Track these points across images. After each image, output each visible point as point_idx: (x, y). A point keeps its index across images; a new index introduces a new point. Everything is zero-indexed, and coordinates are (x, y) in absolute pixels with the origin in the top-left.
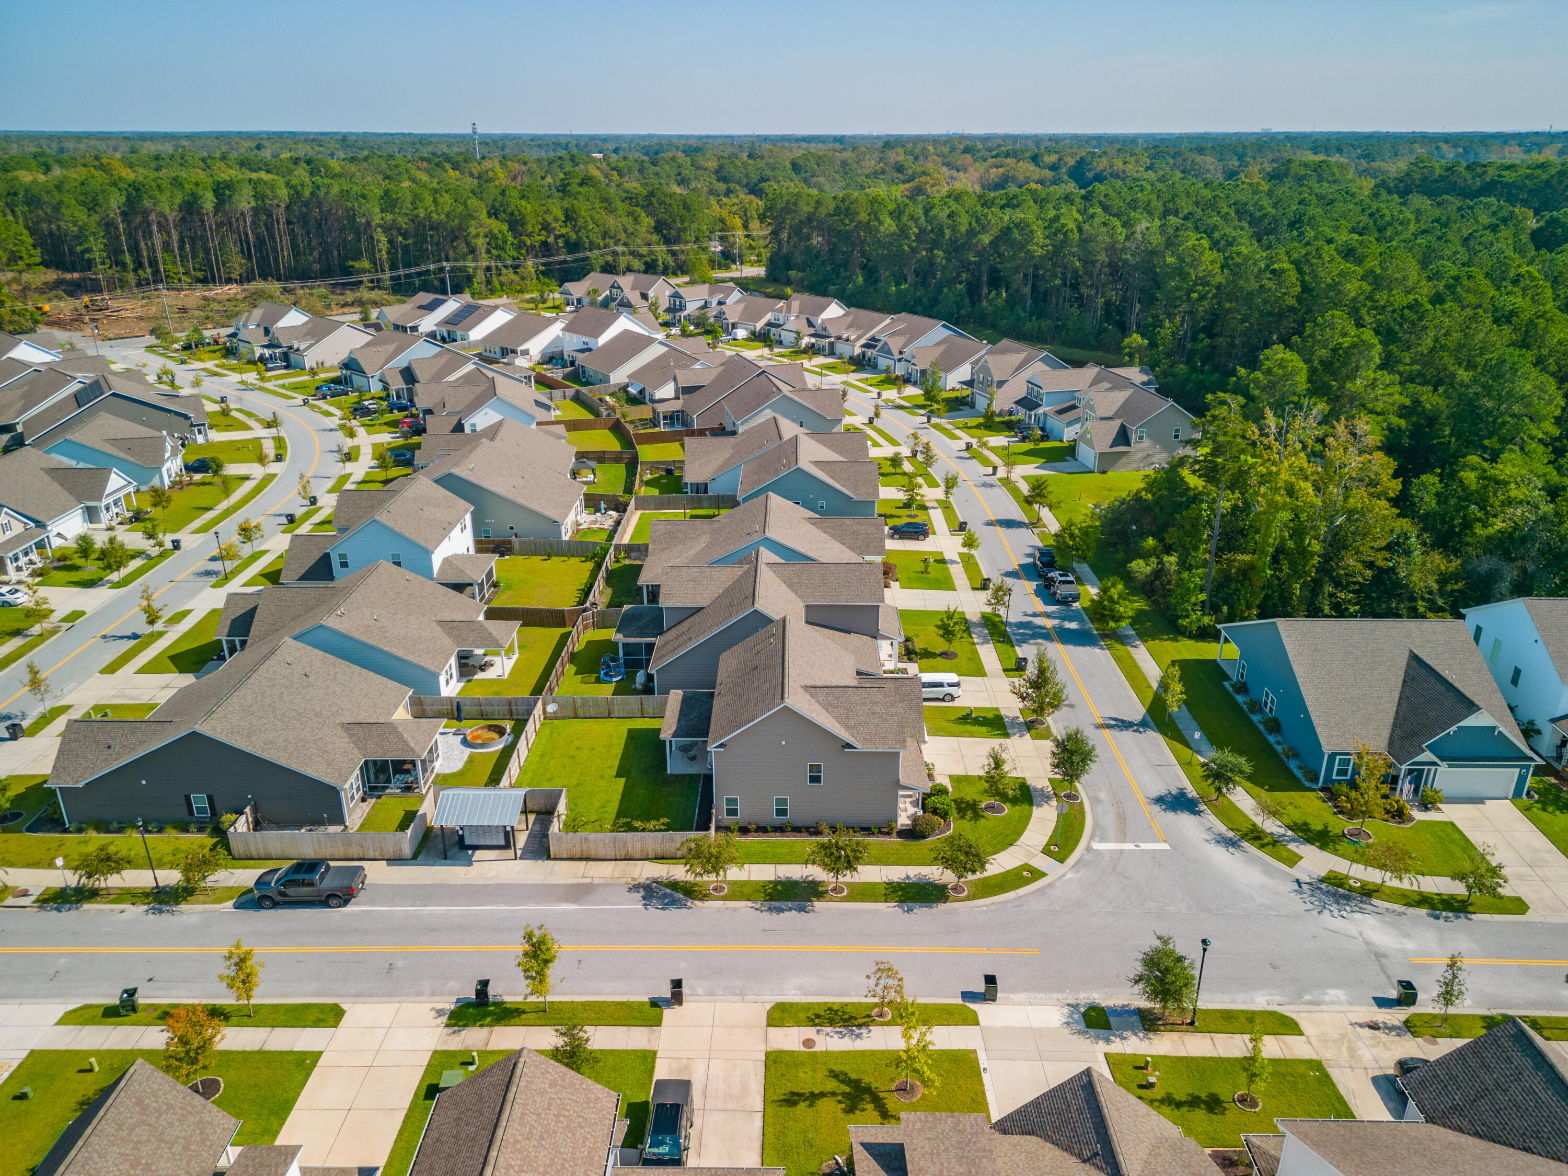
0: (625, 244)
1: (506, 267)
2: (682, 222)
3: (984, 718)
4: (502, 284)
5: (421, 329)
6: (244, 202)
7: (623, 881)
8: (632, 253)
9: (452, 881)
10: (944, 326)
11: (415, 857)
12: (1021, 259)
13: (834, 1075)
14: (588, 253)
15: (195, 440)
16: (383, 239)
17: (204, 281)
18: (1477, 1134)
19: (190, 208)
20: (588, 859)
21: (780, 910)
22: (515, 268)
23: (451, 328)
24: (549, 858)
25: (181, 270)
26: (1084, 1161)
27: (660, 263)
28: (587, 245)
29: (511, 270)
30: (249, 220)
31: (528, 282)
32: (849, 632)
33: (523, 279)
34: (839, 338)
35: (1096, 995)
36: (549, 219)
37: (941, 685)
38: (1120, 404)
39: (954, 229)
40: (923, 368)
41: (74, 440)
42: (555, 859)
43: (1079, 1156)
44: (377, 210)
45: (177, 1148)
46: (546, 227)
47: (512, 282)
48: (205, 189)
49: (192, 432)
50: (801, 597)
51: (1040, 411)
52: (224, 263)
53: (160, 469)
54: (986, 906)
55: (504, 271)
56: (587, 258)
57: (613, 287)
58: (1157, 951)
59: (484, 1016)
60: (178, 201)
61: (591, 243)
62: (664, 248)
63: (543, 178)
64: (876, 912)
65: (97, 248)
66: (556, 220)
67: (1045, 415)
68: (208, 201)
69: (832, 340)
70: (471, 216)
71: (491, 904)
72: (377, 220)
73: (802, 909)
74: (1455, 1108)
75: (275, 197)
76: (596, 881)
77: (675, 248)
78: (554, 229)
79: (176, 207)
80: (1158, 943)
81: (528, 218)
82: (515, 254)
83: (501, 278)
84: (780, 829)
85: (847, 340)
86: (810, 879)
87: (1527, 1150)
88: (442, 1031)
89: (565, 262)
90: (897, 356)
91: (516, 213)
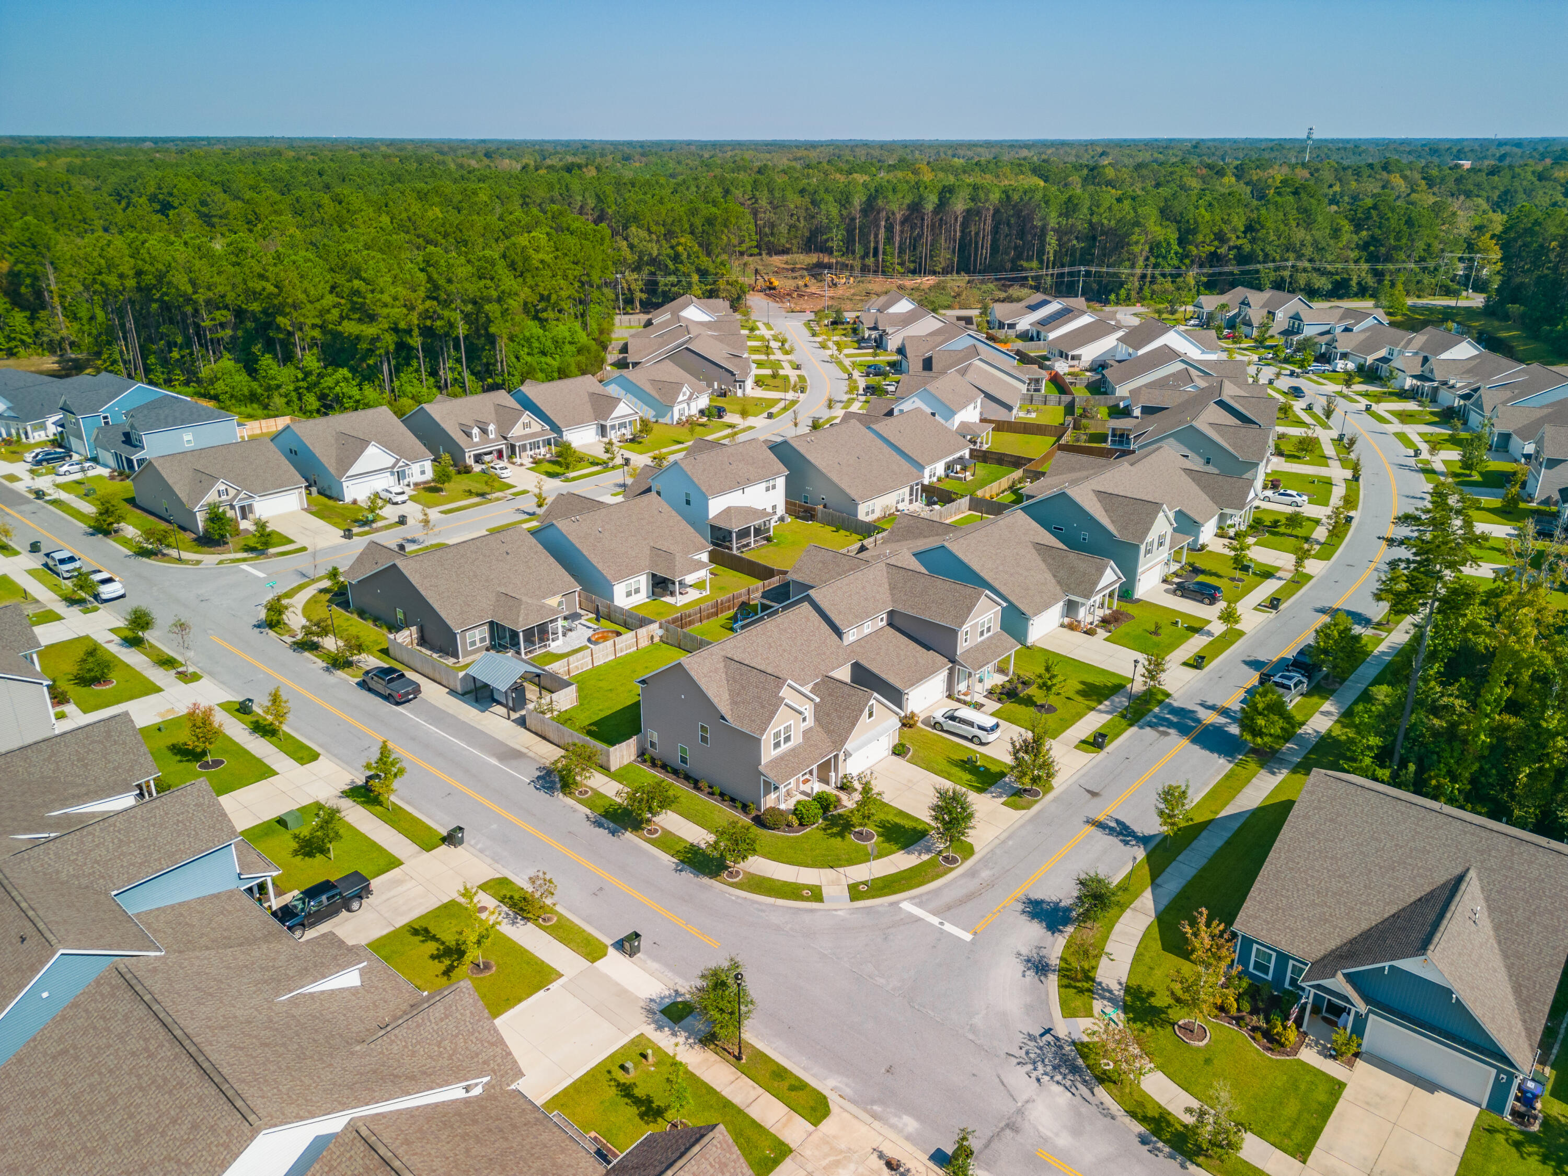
0: (1310, 260)
1: (1164, 275)
2: (1398, 239)
3: (987, 770)
4: (1153, 292)
5: (1018, 327)
6: (959, 205)
7: (544, 761)
8: (1317, 270)
9: (462, 717)
11: (463, 695)
14: (1259, 266)
15: (736, 393)
16: (1054, 242)
17: (914, 272)
19: (915, 208)
20: (544, 738)
21: (600, 826)
22: (1174, 277)
23: (1040, 328)
24: (525, 727)
25: (896, 261)
27: (1354, 283)
28: (1261, 258)
29: (1169, 279)
30: (960, 219)
31: (1183, 293)
32: (928, 648)
33: (1178, 289)
36: (1226, 229)
37: (971, 724)
41: (629, 378)
42: (528, 729)
44: (1054, 214)
45: (111, 766)
46: (1221, 238)
47: (1165, 292)
48: (931, 192)
49: (735, 386)
50: (894, 601)
52: (931, 256)
53: (672, 407)
54: (738, 897)
55: (1160, 279)
56: (1257, 271)
57: (1243, 303)
60: (907, 201)
61: (1266, 255)
62: (1365, 266)
63: (1331, 186)
64: (654, 858)
65: (836, 237)
66: (1234, 230)
68: (932, 200)
69: (1436, 384)
70: (1137, 224)
72: (1053, 223)
73: (613, 833)
75: (987, 200)
76: (531, 754)
77: (1380, 267)
78: (1229, 239)
79: (904, 206)
81: (1201, 227)
82: (1176, 262)
83: (1155, 287)
84: (675, 772)
88: (336, 793)
89: (1232, 273)
91: (1192, 221)
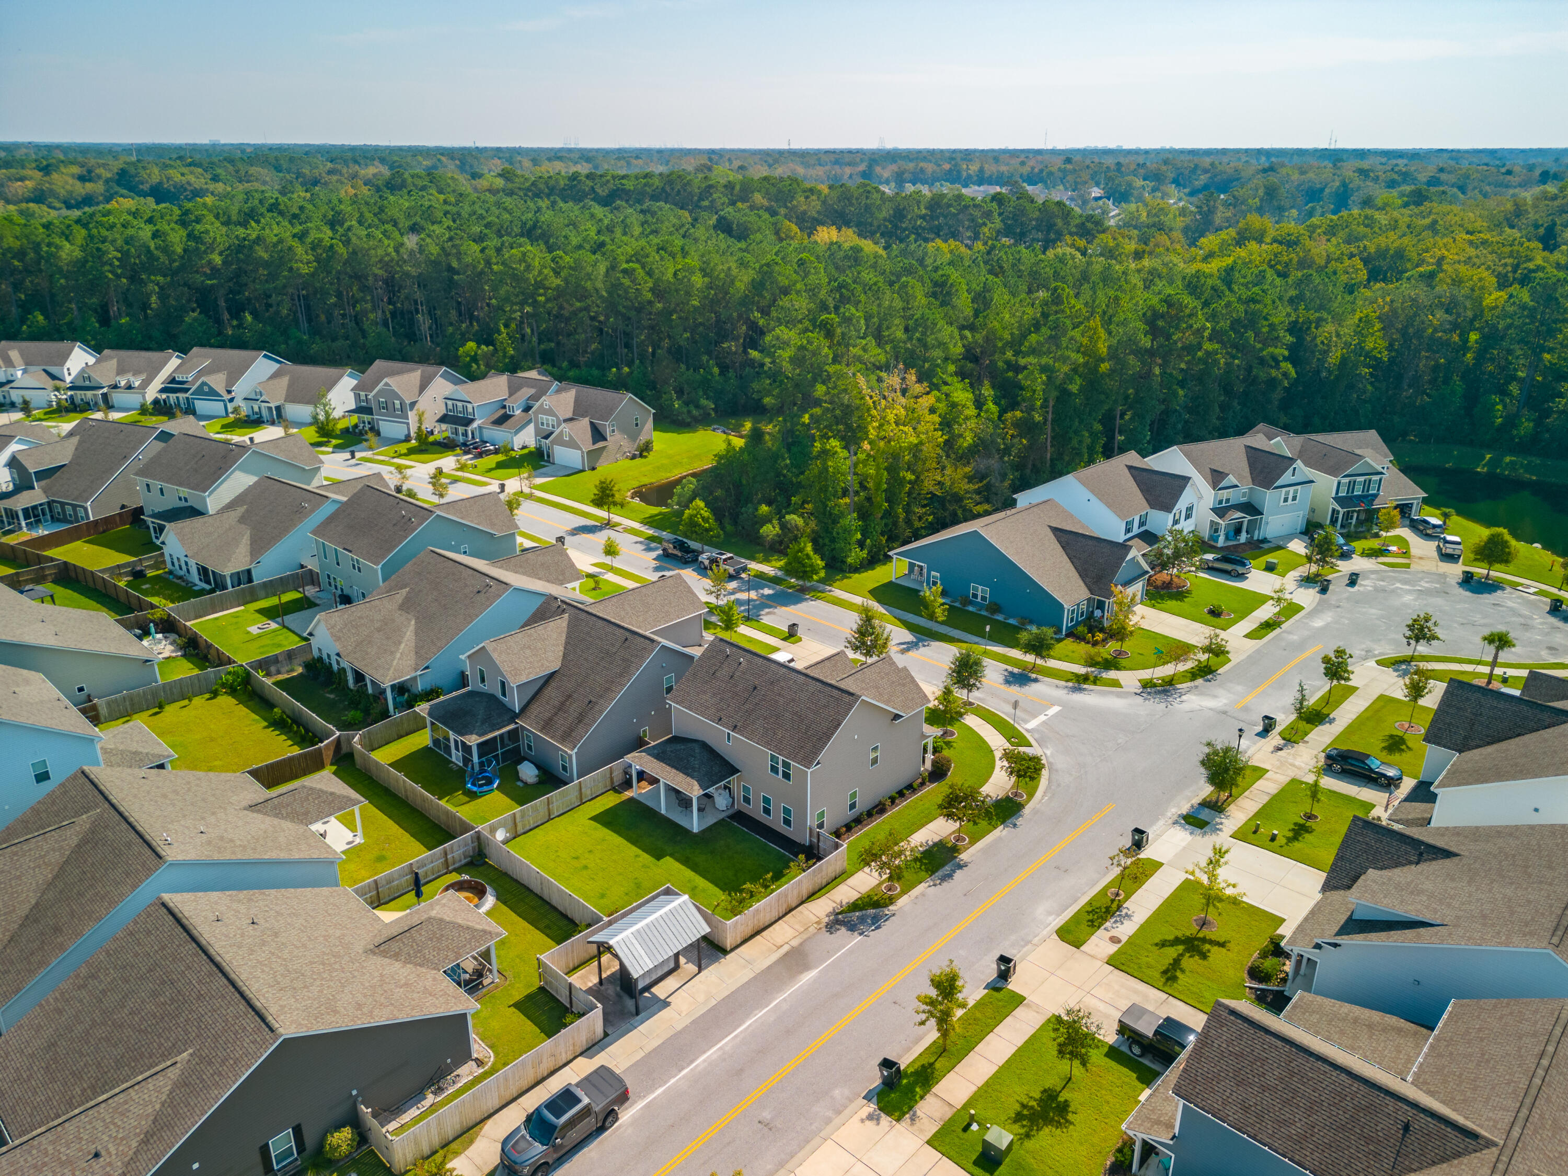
7: (812, 930)
9: (678, 1027)
10: (265, 356)
11: (605, 1032)
12: (285, 277)
13: (1163, 944)
18: (1489, 744)
20: (757, 933)
21: (950, 876)
24: (724, 952)
26: (1417, 864)
34: (115, 387)
35: (1174, 810)
38: (572, 404)
39: (166, 250)
40: (277, 404)
42: (732, 950)
43: (1410, 863)
51: (475, 425)
58: (1208, 755)
59: (910, 1090)
67: (480, 428)
69: (105, 390)
71: (748, 1016)
74: (1465, 738)
76: (795, 943)
80: (1207, 750)
85: (129, 387)
86: (930, 843)
87: (1519, 735)
88: (901, 1128)
90: (227, 397)
